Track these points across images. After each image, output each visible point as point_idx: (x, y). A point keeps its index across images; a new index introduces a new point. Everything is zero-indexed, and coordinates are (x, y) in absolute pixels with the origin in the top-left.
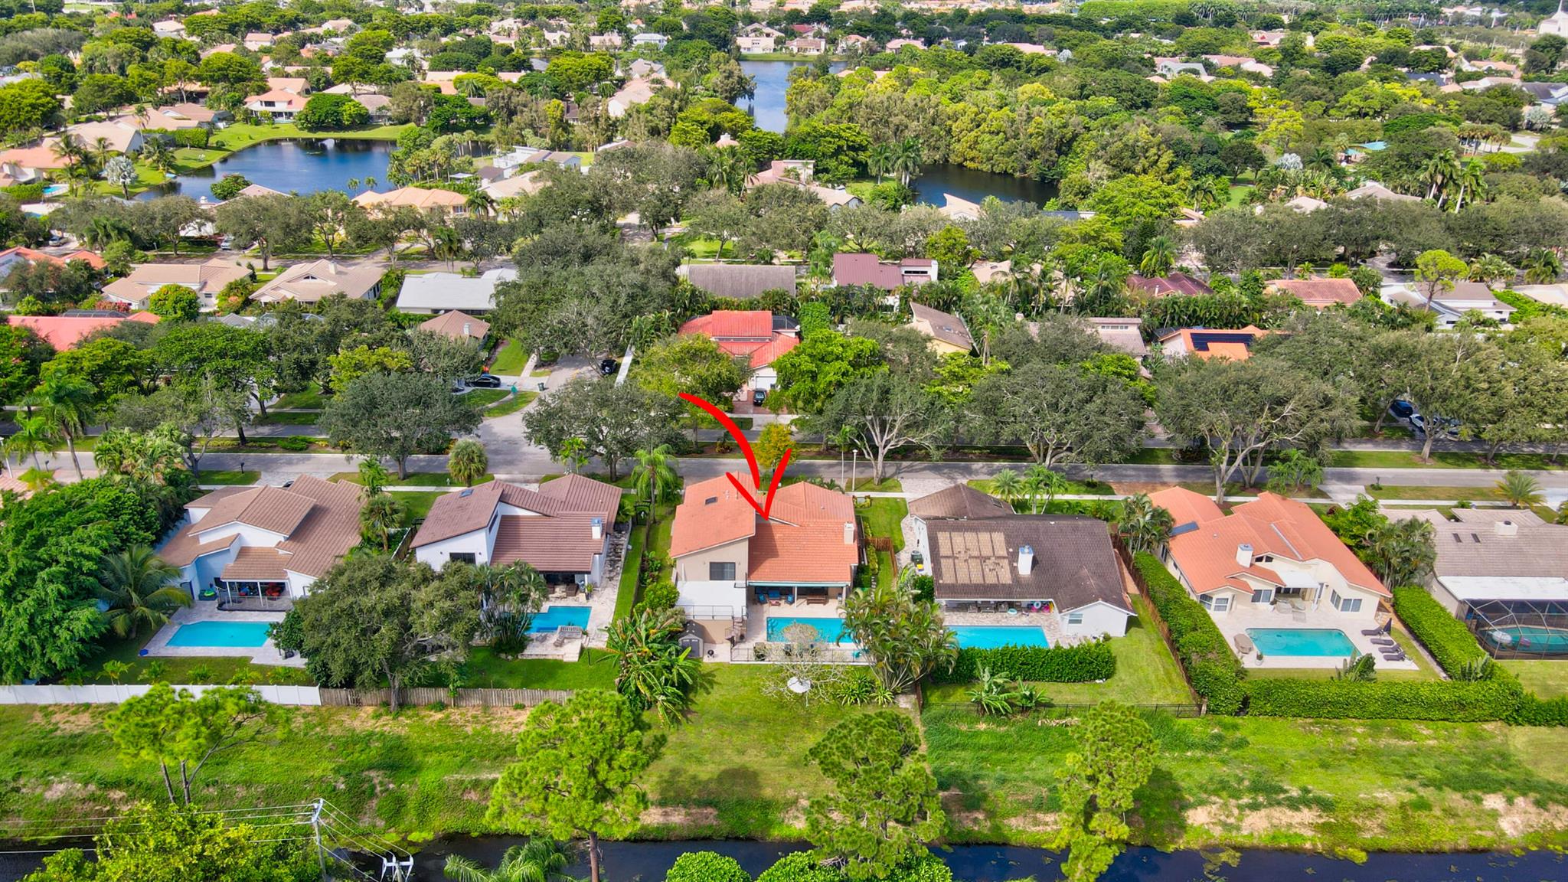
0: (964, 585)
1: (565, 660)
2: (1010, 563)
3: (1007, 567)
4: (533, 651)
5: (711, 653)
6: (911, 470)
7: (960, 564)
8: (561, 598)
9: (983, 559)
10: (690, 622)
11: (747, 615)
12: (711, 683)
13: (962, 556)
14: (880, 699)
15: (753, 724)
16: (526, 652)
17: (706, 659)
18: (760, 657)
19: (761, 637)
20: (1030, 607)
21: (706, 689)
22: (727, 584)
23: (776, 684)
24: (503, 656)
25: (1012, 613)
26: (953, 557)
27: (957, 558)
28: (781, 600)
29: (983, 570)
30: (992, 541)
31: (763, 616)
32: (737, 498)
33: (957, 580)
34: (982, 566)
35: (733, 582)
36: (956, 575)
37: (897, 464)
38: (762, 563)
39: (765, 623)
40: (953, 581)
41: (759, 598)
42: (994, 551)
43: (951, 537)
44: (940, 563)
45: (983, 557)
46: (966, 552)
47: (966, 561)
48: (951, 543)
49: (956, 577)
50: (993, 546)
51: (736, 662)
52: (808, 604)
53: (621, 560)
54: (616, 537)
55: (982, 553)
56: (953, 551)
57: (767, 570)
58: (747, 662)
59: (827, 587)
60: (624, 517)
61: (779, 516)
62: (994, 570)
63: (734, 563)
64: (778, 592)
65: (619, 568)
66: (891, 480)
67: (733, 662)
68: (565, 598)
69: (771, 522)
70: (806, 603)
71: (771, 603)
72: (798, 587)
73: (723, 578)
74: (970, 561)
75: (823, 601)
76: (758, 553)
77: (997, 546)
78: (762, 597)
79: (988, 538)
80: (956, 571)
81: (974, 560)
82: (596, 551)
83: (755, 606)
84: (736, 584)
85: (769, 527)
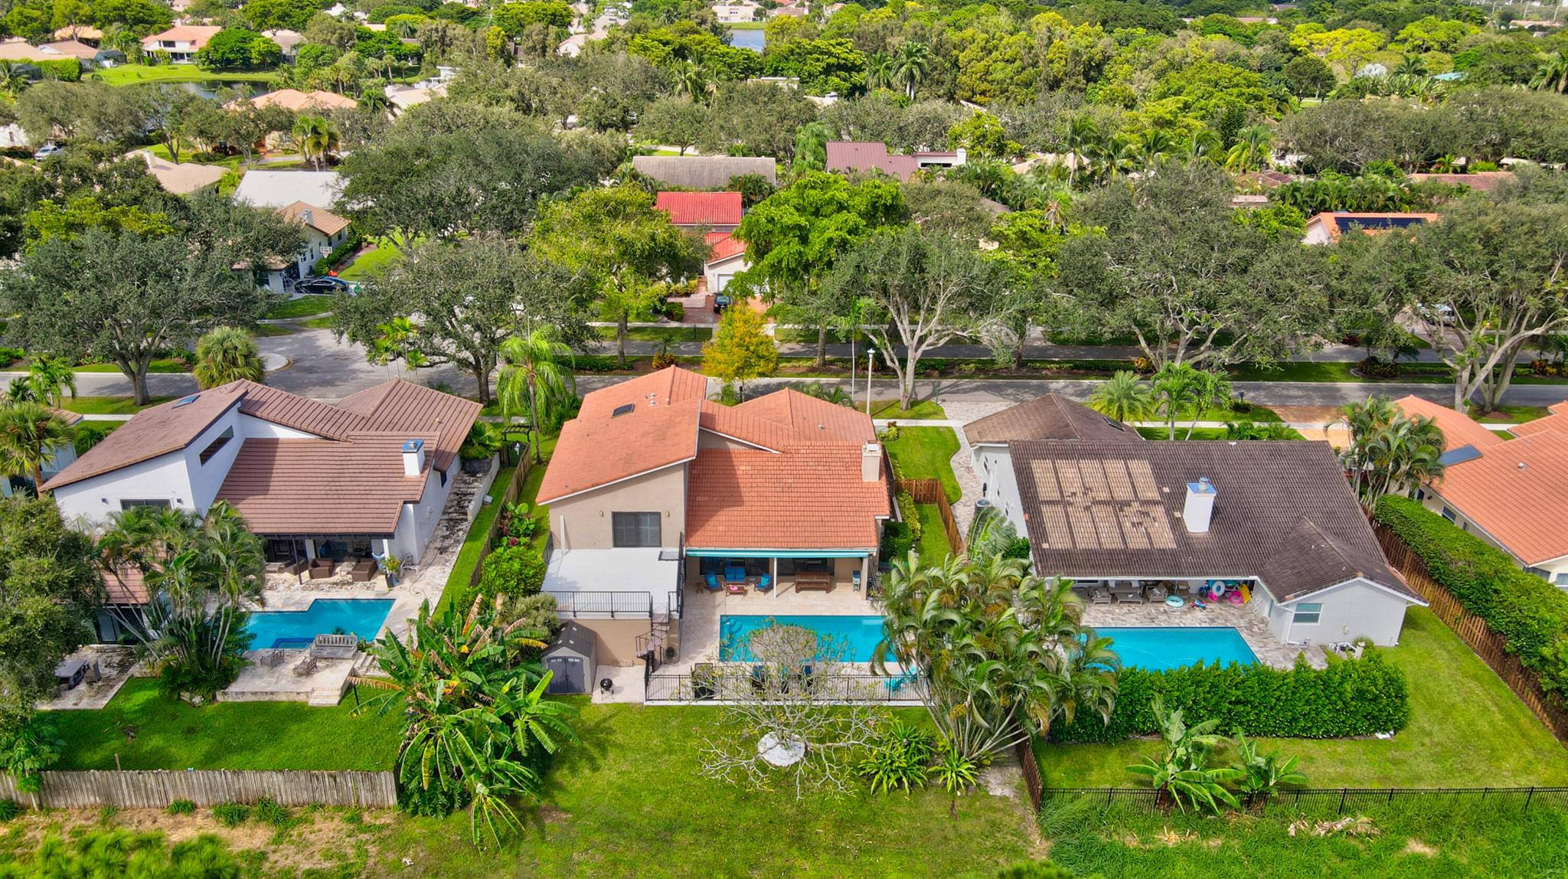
0: (1088, 552)
1: (313, 702)
2: (1169, 513)
3: (1165, 520)
4: (248, 687)
5: (607, 685)
6: (955, 390)
7: (1077, 514)
8: (343, 583)
9: (1120, 505)
10: (567, 624)
11: (681, 609)
12: (602, 746)
13: (1079, 499)
14: (951, 778)
15: (683, 838)
16: (234, 688)
17: (598, 697)
18: (701, 692)
19: (708, 652)
20: (1205, 593)
21: (591, 760)
22: (646, 555)
23: (733, 752)
24: (186, 696)
25: (1175, 604)
26: (1063, 502)
27: (1071, 504)
28: (747, 584)
29: (1120, 525)
30: (1129, 474)
31: (714, 614)
32: (669, 403)
33: (1074, 543)
34: (1117, 517)
35: (657, 550)
36: (1071, 533)
37: (933, 383)
38: (712, 516)
39: (717, 627)
40: (1068, 545)
41: (706, 581)
42: (1135, 492)
43: (1055, 468)
44: (1040, 512)
45: (1117, 503)
46: (1085, 494)
47: (1087, 508)
48: (1057, 478)
49: (1072, 538)
50: (1132, 483)
51: (656, 703)
52: (798, 591)
53: (466, 520)
54: (465, 482)
55: (1115, 495)
56: (1061, 492)
57: (721, 528)
58: (677, 703)
59: (833, 559)
60: (481, 449)
61: (744, 435)
62: (1141, 524)
63: (658, 514)
64: (743, 569)
65: (461, 533)
66: (926, 403)
67: (649, 703)
68: (349, 583)
69: (731, 446)
70: (793, 589)
71: (729, 588)
72: (779, 560)
73: (637, 544)
74: (1094, 509)
75: (824, 586)
76: (706, 499)
77: (1140, 482)
78: (712, 580)
79: (1123, 470)
80: (1070, 528)
81: (1102, 507)
82: (409, 497)
83: (699, 595)
84: (661, 553)
85: (727, 454)
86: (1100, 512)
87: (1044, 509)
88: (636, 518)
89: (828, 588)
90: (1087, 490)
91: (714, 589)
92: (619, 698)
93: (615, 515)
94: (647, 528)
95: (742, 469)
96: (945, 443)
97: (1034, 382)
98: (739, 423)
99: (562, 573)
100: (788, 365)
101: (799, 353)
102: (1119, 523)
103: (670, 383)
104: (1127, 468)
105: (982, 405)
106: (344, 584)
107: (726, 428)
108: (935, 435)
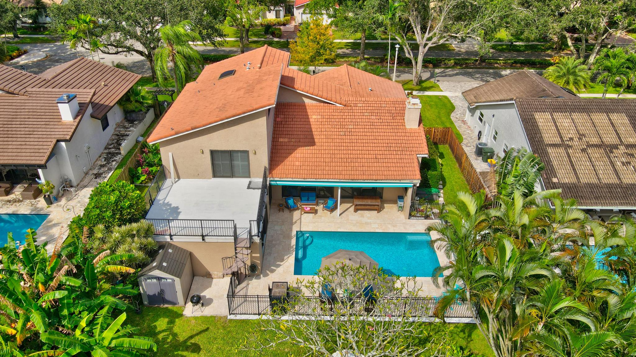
0: (590, 186)
5: (198, 299)
7: (577, 155)
9: (609, 148)
19: (284, 269)
26: (564, 145)
27: (570, 147)
28: (317, 204)
29: (613, 164)
30: (612, 123)
31: (291, 230)
32: (260, 68)
33: (578, 178)
34: (609, 157)
35: (247, 181)
36: (574, 169)
37: (430, 71)
38: (291, 154)
39: (293, 242)
40: (574, 180)
41: (287, 203)
42: (620, 138)
43: (553, 119)
44: (547, 154)
45: (607, 146)
46: (580, 139)
47: (583, 150)
48: (556, 126)
49: (576, 174)
50: (616, 131)
51: (239, 317)
52: (356, 210)
53: (120, 154)
54: (124, 127)
55: (604, 140)
56: (561, 137)
57: (297, 163)
58: (257, 317)
59: (382, 188)
60: (137, 104)
61: (316, 92)
62: (630, 163)
63: (246, 152)
64: (314, 194)
65: (114, 163)
66: (428, 82)
67: (232, 317)
68: (20, 201)
69: (307, 101)
70: (352, 209)
71: (303, 209)
72: (343, 189)
73: (232, 175)
74: (589, 151)
75: (376, 207)
76: (286, 140)
77: (622, 130)
78: (291, 202)
79: (607, 121)
80: (572, 165)
81: (596, 150)
82: (61, 137)
83: (281, 213)
84: (250, 182)
85: (303, 106)
86: (595, 153)
87: (550, 150)
88: (230, 154)
89: (379, 209)
90: (581, 136)
91: (292, 209)
92: (208, 311)
93: (212, 152)
94: (238, 163)
95: (313, 118)
96: (444, 105)
97: (491, 71)
98: (312, 84)
99: (169, 200)
100: (342, 60)
101: (348, 54)
102: (611, 162)
103: (262, 56)
104: (610, 119)
105: (463, 84)
106: (16, 202)
107: (303, 86)
108: (437, 100)
